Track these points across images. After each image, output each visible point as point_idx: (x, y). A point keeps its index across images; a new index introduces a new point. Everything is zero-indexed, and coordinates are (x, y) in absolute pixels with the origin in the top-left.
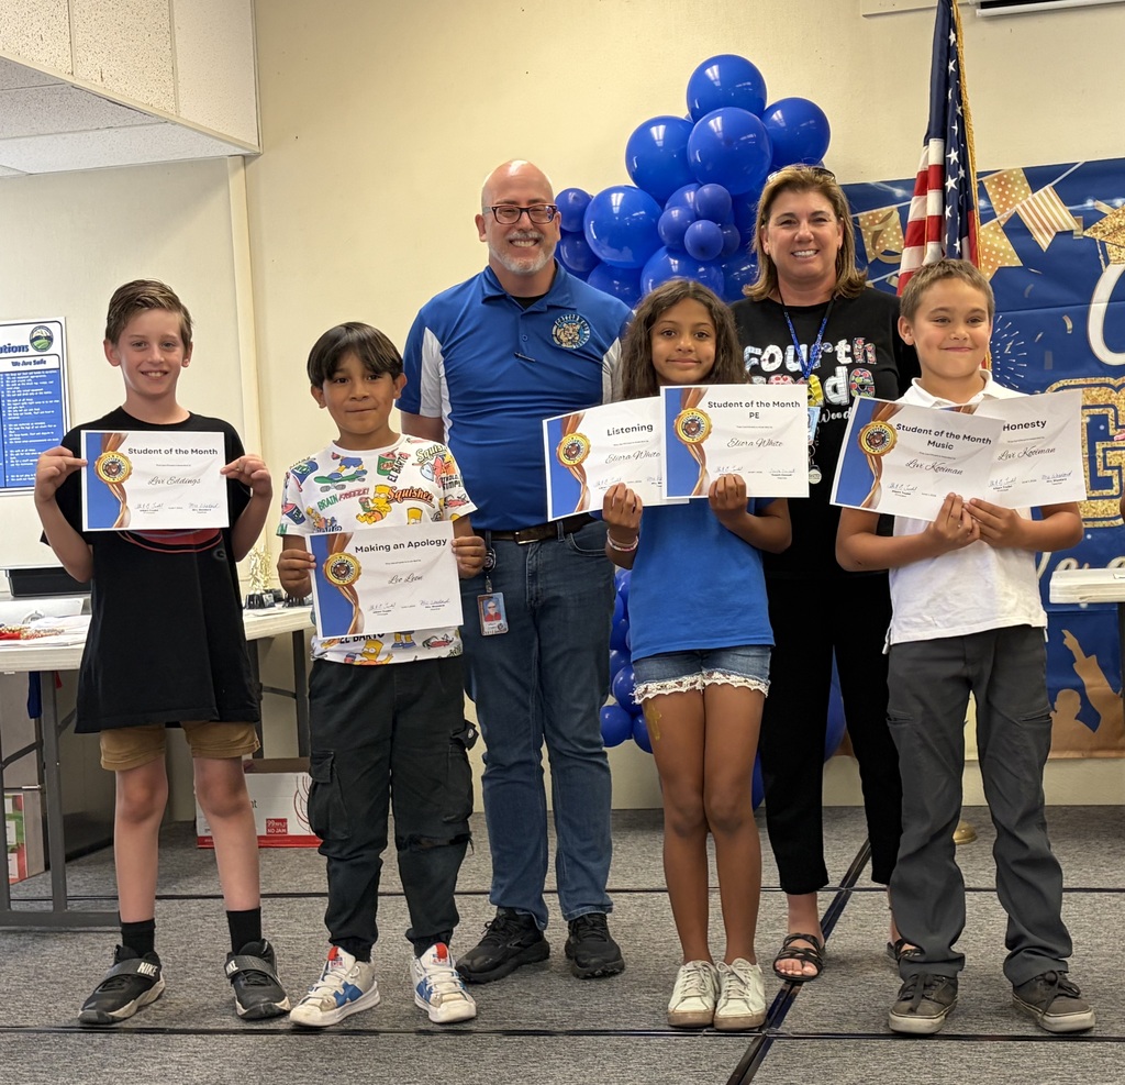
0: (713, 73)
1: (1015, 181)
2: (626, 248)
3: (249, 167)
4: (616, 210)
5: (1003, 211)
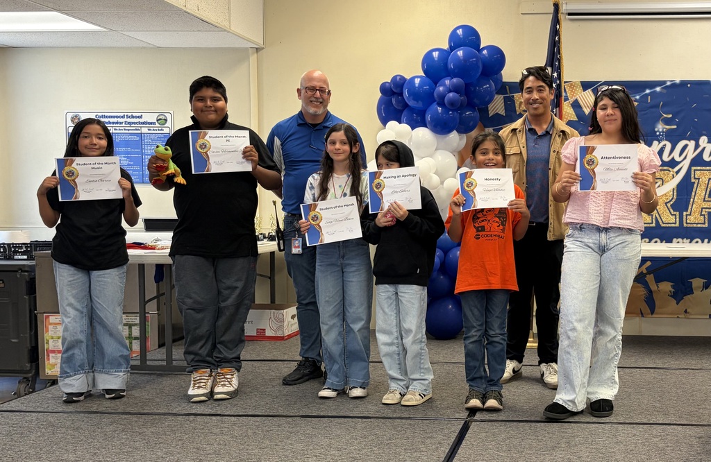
0: (460, 32)
1: (576, 86)
2: (420, 102)
3: (259, 54)
4: (417, 85)
5: (572, 98)
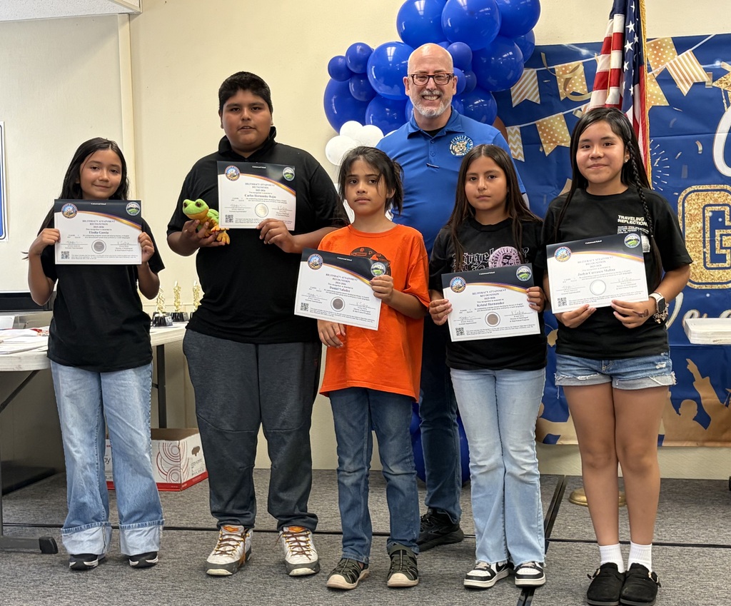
1: (666, 46)
2: (396, 86)
3: (132, 22)
4: (390, 59)
5: (658, 66)
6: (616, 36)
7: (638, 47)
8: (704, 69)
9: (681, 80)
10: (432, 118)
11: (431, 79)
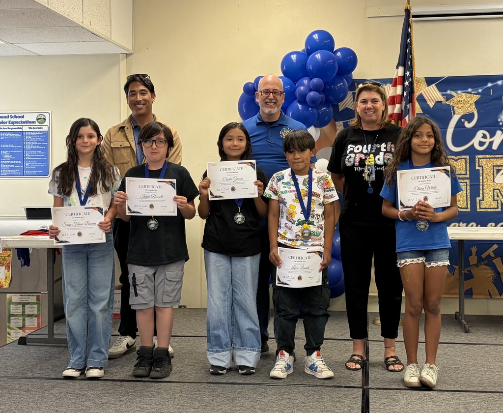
0: (316, 36)
1: (421, 82)
3: (128, 58)
6: (400, 78)
7: (411, 84)
8: (442, 94)
9: (429, 100)
10: (270, 115)
11: (271, 94)
